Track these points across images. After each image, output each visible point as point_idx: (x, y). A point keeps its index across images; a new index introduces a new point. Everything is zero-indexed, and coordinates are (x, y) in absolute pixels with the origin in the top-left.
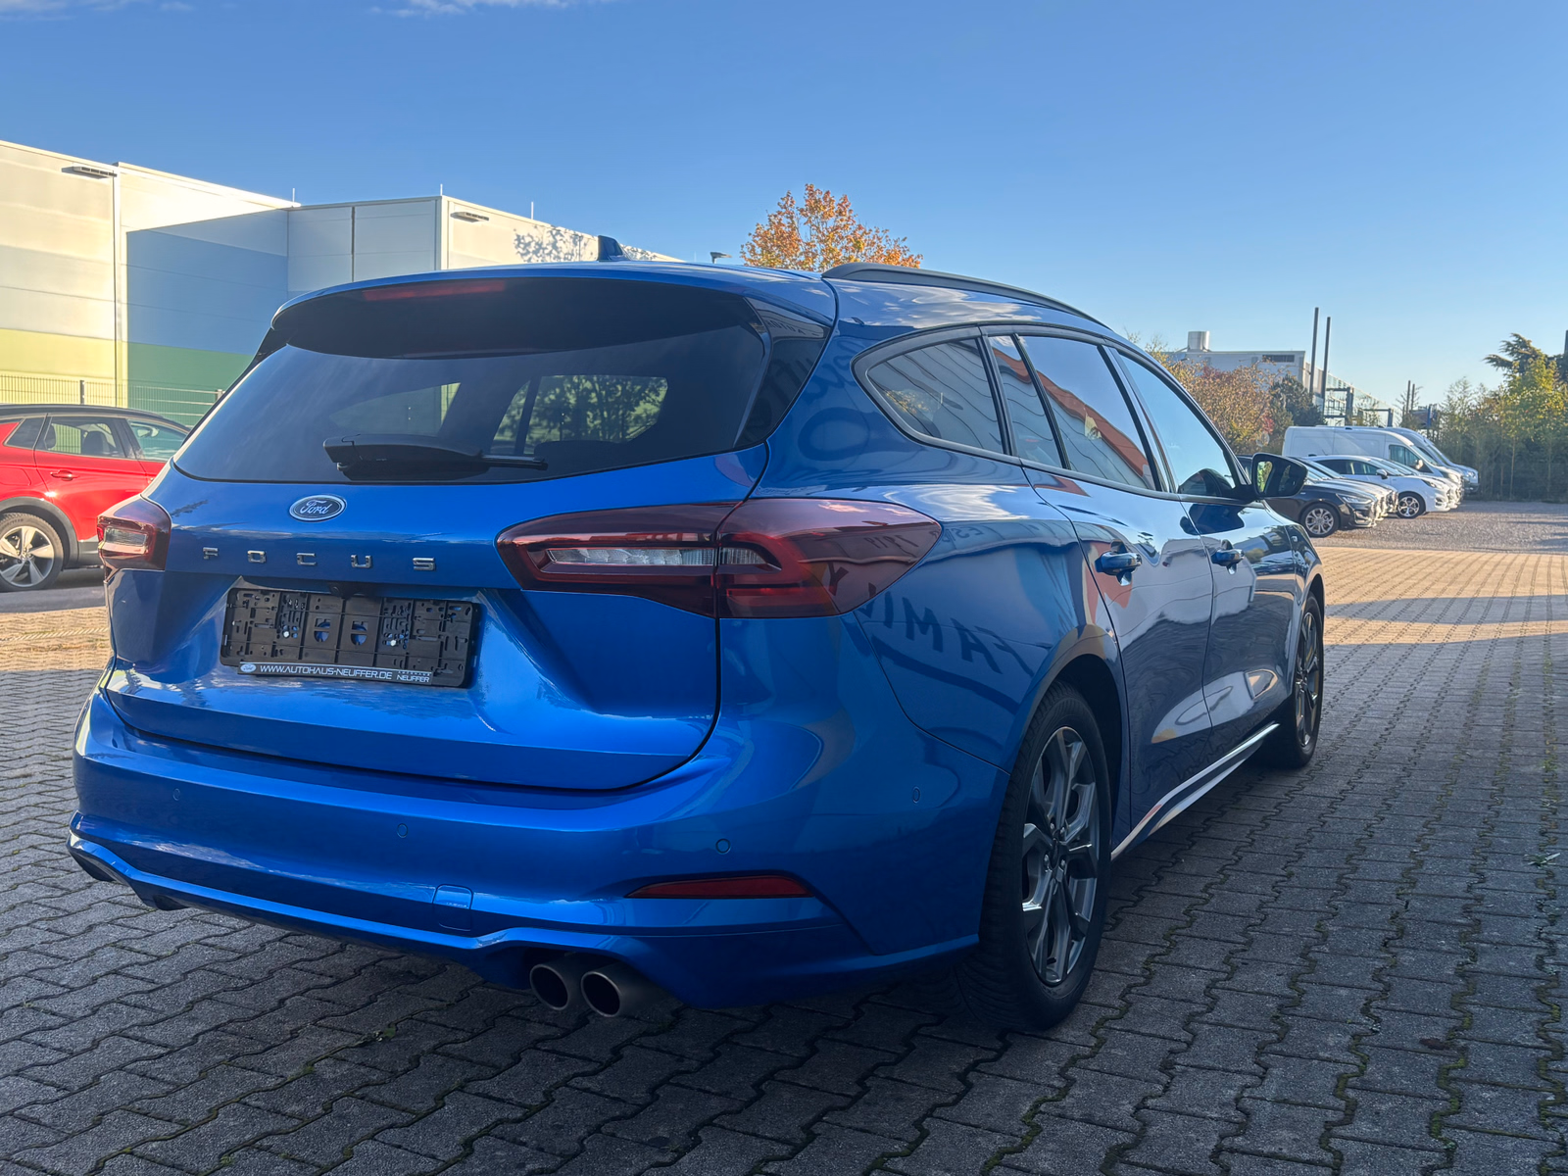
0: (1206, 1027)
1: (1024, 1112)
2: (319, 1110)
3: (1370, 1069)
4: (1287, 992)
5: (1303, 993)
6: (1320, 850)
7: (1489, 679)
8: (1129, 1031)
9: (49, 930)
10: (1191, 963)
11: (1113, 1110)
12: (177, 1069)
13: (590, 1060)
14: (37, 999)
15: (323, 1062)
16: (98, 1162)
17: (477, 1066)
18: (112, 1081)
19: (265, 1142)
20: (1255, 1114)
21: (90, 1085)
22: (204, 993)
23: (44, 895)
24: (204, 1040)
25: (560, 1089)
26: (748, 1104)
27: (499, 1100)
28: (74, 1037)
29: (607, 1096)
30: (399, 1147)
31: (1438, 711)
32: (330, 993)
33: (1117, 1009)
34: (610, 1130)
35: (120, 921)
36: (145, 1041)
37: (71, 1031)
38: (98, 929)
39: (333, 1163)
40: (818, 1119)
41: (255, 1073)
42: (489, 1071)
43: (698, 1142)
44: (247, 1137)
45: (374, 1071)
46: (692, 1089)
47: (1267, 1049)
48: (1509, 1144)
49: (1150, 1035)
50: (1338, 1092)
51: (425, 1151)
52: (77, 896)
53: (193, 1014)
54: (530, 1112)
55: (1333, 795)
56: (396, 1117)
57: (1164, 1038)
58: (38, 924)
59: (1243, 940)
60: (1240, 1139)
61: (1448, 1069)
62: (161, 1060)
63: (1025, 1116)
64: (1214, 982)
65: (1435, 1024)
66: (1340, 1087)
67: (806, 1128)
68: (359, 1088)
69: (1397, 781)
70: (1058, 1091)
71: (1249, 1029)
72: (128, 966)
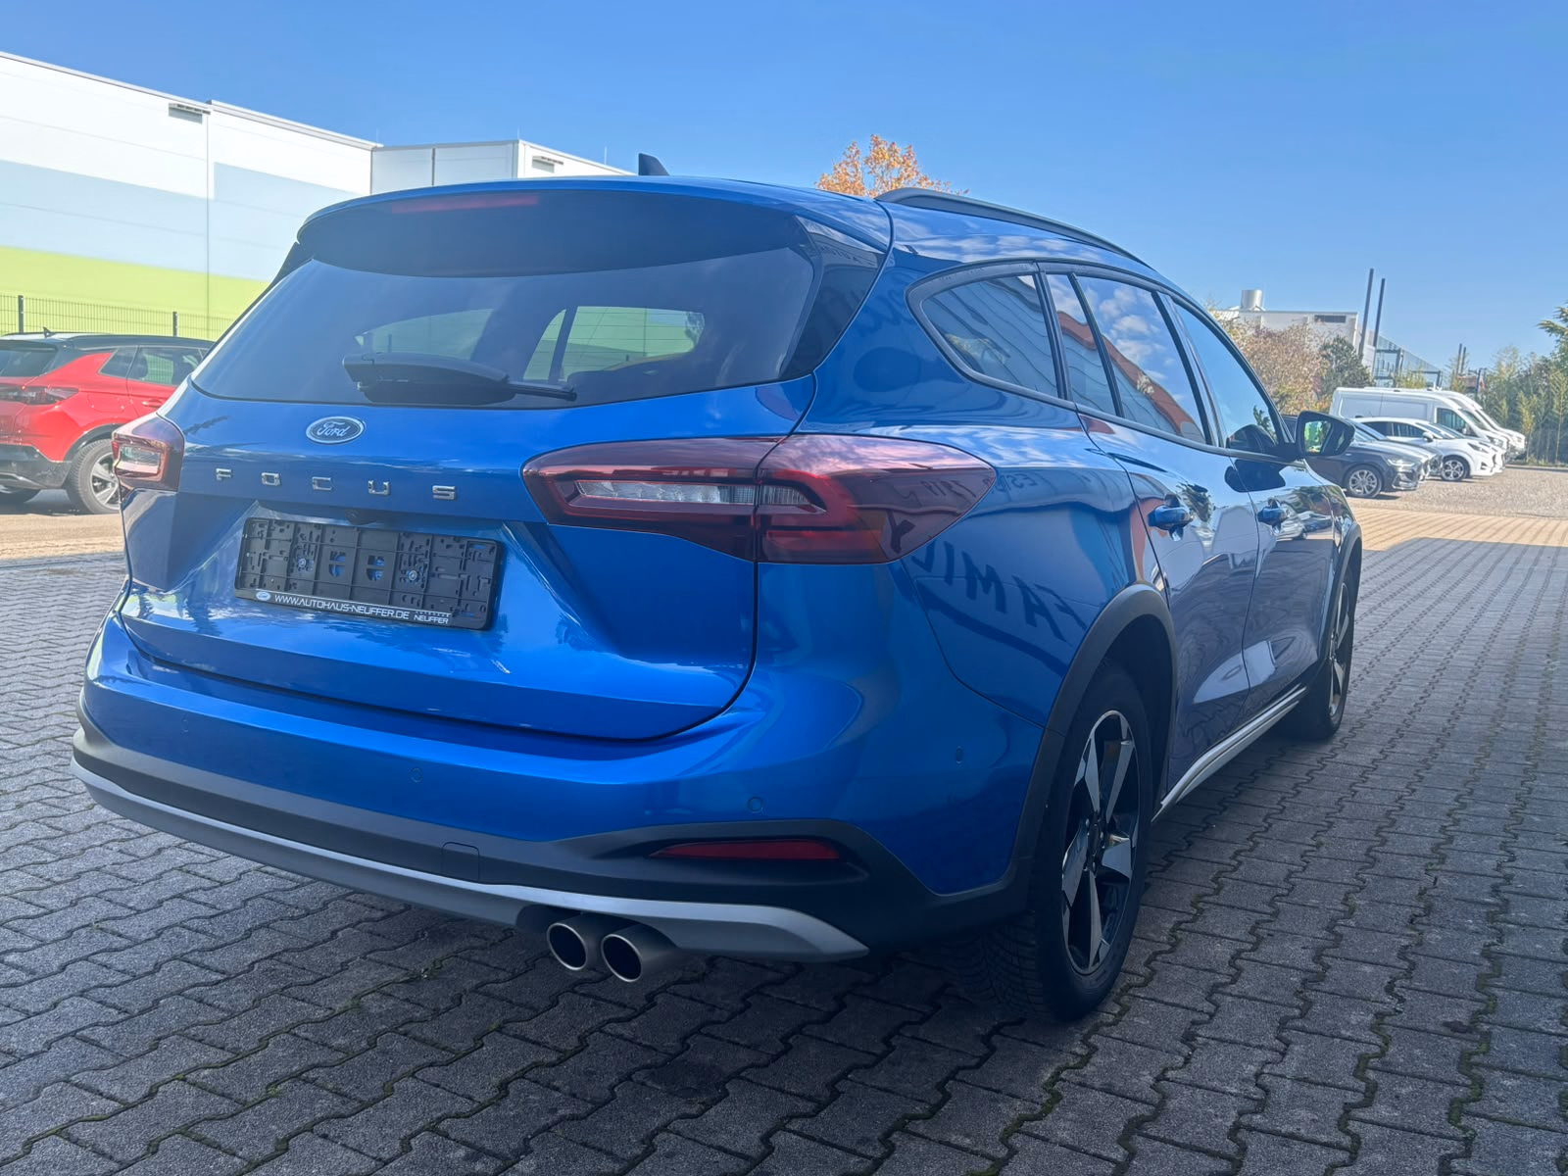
0: (1229, 999)
1: (1046, 1079)
2: (364, 1044)
3: (1392, 1050)
4: (1313, 966)
5: (1327, 968)
6: (1351, 821)
7: (1526, 651)
8: (1152, 1000)
9: (120, 851)
10: (1217, 931)
11: (1134, 1080)
12: (233, 997)
13: (625, 1006)
14: (105, 920)
15: (370, 996)
16: (151, 1089)
17: (516, 1008)
18: (170, 1005)
19: (312, 1075)
20: (1275, 1092)
21: (150, 1009)
22: (262, 921)
24: (259, 968)
25: (595, 1034)
26: (775, 1058)
27: (534, 1043)
28: (137, 960)
29: (640, 1044)
30: (438, 1086)
32: (382, 927)
33: (1141, 976)
34: (640, 1079)
35: (187, 845)
36: (204, 967)
37: (135, 953)
38: (166, 852)
39: (374, 1099)
40: (844, 1076)
41: (306, 1004)
42: (528, 1013)
43: (725, 1094)
44: (294, 1069)
45: (417, 1008)
46: (721, 1039)
47: (1290, 1024)
48: (1529, 1136)
49: (1173, 1005)
50: (1359, 1072)
51: (462, 1091)
53: (250, 941)
54: (564, 1057)
55: (1364, 764)
56: (436, 1056)
57: (1187, 1008)
58: (110, 845)
59: (1269, 910)
60: (1259, 1116)
61: (1471, 1054)
62: (218, 986)
63: (1046, 1084)
64: (1239, 952)
65: (1459, 1006)
66: (1361, 1068)
67: (832, 1085)
68: (403, 1025)
69: (1430, 752)
70: (1079, 1059)
71: (1271, 1003)
72: (192, 890)
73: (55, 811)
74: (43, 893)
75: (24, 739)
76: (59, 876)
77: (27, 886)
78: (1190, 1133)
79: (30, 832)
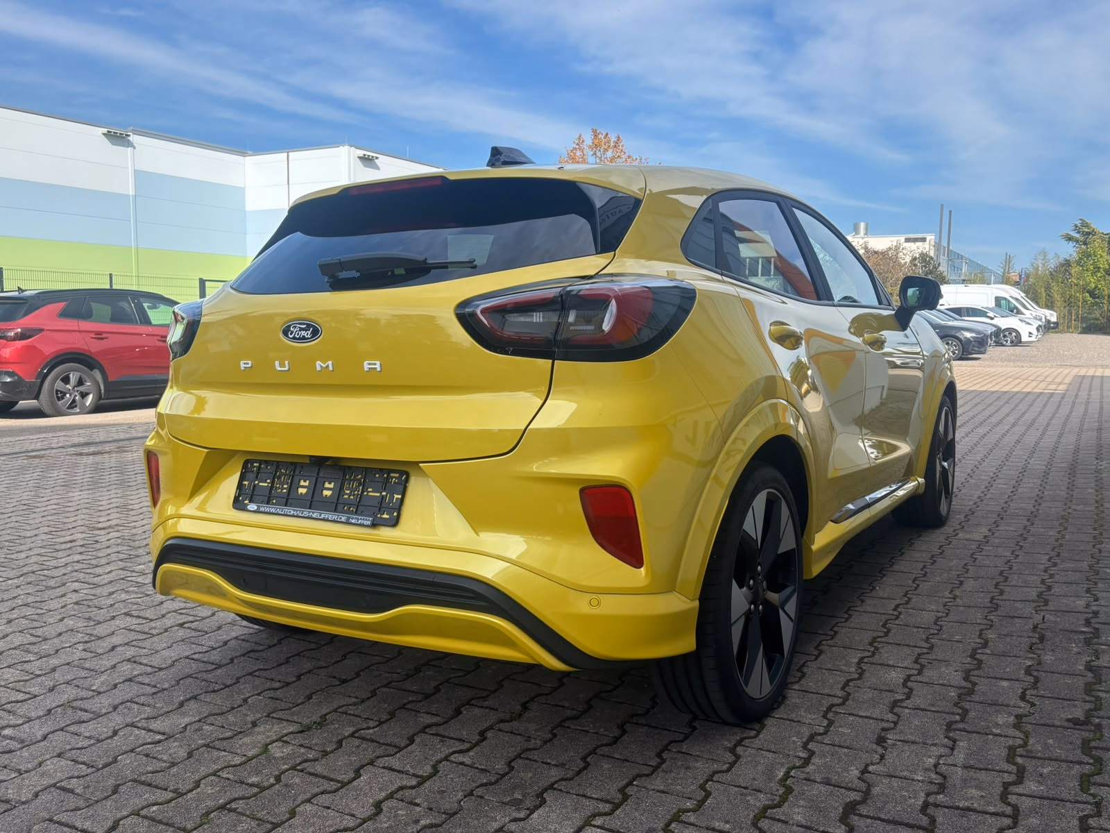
0: (907, 711)
1: (780, 777)
2: (272, 780)
3: (1031, 741)
4: (964, 684)
5: (974, 684)
6: (976, 579)
7: (1080, 456)
8: (850, 714)
9: (85, 650)
10: (891, 663)
11: (845, 774)
12: (172, 751)
13: (464, 741)
14: (76, 700)
15: (274, 745)
16: (114, 822)
17: (384, 747)
18: (125, 760)
19: (234, 805)
20: (950, 777)
21: (111, 763)
22: (191, 695)
23: (82, 625)
24: (191, 729)
25: (443, 763)
26: (579, 773)
27: (399, 771)
28: (101, 728)
29: (477, 768)
30: (329, 808)
31: (1047, 478)
32: (279, 694)
33: (840, 698)
34: (479, 794)
35: (133, 643)
36: (150, 731)
37: (98, 724)
38: (119, 649)
39: (281, 820)
40: (630, 783)
41: (227, 753)
42: (392, 750)
43: (543, 802)
44: (221, 801)
45: (310, 751)
46: (537, 761)
47: (954, 726)
49: (867, 717)
50: (1010, 759)
51: (347, 811)
52: (104, 626)
53: (183, 709)
54: (423, 780)
55: (979, 539)
56: (327, 786)
57: (876, 719)
58: (77, 646)
59: (926, 645)
60: (941, 796)
61: (1089, 741)
62: (160, 744)
63: (780, 780)
64: (909, 676)
65: (1075, 706)
66: (1011, 755)
67: (622, 790)
68: (300, 764)
69: (1024, 529)
70: (803, 760)
71: (938, 712)
72: (139, 675)
73: (36, 624)
74: (28, 683)
75: (12, 574)
76: (40, 670)
77: (16, 679)
78: (892, 811)
79: (18, 640)
